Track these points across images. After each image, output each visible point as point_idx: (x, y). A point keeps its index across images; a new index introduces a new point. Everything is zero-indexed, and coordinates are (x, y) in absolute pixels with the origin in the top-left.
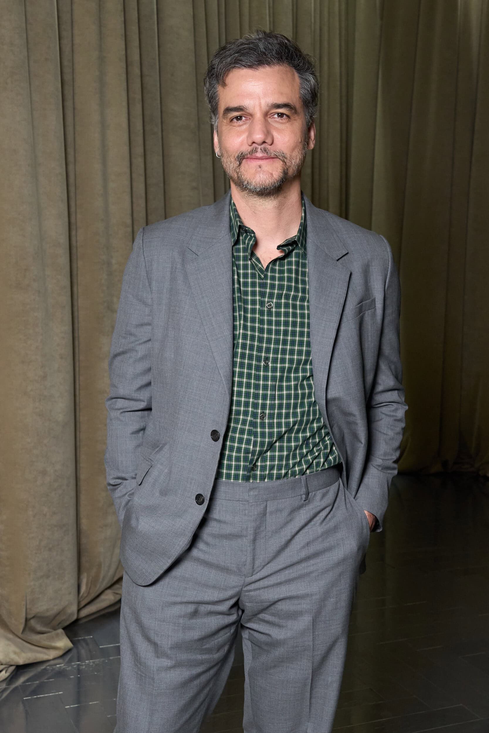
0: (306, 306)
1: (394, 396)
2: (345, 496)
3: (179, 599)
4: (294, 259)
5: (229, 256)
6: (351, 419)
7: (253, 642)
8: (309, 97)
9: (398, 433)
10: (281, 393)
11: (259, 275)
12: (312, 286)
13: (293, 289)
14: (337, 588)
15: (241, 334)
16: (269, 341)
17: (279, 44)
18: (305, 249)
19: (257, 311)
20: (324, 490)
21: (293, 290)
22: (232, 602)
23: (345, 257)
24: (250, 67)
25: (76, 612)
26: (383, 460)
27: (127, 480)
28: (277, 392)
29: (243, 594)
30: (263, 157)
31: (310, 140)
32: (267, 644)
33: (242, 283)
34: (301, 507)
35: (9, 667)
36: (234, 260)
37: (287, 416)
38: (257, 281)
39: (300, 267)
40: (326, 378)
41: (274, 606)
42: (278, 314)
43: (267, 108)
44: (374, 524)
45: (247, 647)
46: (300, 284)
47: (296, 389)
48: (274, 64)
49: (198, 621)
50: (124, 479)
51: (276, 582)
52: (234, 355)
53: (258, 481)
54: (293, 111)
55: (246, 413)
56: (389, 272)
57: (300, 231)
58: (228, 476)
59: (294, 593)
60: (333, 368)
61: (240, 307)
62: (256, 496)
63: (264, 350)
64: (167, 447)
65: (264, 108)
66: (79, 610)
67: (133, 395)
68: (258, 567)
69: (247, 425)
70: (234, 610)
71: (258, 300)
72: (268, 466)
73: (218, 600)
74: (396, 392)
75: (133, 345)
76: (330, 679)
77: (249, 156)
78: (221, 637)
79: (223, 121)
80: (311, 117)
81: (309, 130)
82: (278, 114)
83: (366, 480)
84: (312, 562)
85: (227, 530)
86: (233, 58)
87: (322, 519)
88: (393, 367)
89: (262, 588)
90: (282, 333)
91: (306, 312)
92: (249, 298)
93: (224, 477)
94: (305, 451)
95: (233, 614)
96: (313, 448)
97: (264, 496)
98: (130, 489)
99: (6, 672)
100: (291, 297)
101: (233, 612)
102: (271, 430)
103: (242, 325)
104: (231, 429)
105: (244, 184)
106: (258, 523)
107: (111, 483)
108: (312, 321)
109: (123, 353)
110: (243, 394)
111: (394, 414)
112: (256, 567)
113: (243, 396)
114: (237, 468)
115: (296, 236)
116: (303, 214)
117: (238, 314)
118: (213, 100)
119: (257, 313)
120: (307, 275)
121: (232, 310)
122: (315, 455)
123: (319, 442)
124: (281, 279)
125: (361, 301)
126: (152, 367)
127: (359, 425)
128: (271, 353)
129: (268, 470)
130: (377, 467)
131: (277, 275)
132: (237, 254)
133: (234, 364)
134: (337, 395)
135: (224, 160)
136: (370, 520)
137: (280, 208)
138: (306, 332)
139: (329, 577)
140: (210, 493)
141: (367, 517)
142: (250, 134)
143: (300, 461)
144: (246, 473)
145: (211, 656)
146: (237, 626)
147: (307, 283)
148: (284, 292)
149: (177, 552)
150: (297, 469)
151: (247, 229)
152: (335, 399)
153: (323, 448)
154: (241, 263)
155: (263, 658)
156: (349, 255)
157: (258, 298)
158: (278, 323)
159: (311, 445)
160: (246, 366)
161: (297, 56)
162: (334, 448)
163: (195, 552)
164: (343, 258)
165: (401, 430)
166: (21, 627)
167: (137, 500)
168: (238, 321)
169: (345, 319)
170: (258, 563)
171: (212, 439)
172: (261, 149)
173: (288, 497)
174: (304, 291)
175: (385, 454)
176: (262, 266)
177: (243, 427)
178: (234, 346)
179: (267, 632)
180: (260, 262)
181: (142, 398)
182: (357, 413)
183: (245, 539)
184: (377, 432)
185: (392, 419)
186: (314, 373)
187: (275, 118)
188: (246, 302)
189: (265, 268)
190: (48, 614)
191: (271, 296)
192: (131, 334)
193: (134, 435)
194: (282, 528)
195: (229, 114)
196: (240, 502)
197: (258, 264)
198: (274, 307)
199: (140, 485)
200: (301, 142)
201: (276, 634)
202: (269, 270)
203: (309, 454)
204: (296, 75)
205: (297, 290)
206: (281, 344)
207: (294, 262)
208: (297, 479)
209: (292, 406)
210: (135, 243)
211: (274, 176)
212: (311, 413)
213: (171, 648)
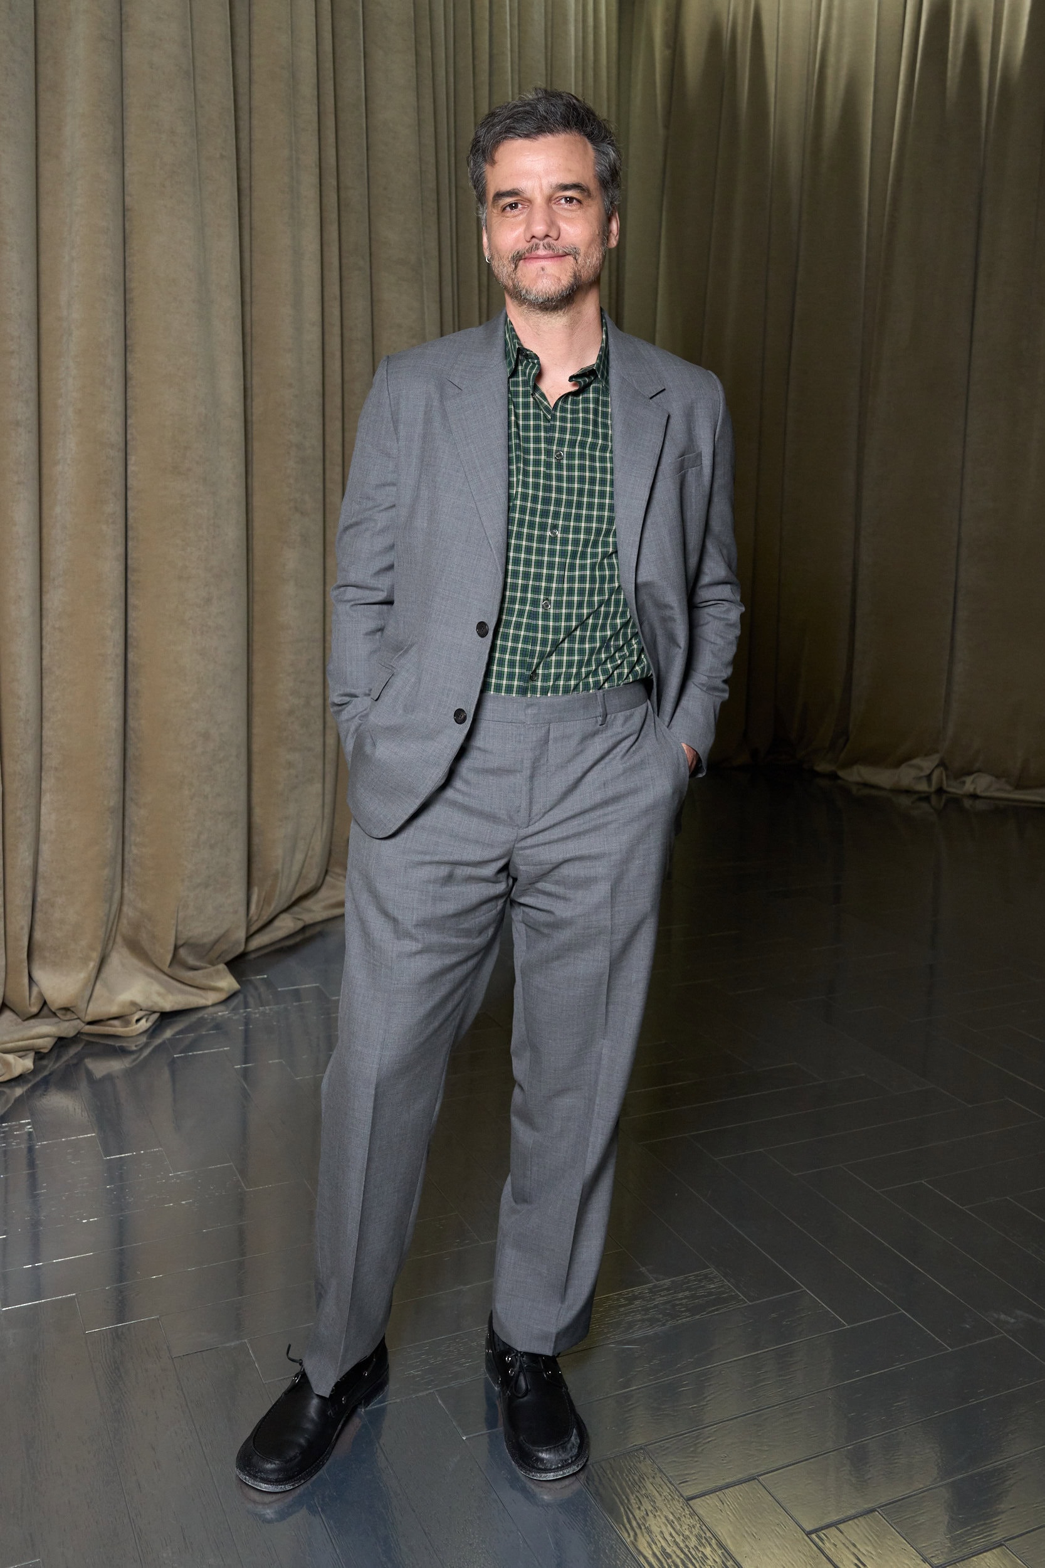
0: (608, 458)
1: (725, 591)
2: (654, 723)
3: (428, 858)
4: (591, 395)
5: (505, 390)
6: (668, 613)
7: (528, 924)
8: (607, 175)
9: (730, 643)
10: (572, 574)
11: (545, 416)
12: (617, 431)
13: (591, 434)
14: (645, 846)
15: (519, 493)
16: (558, 502)
17: (564, 105)
18: (607, 382)
19: (542, 463)
20: (628, 713)
21: (590, 436)
22: (501, 863)
23: (661, 395)
24: (527, 136)
25: (243, 940)
26: (708, 677)
27: (357, 697)
28: (566, 572)
29: (516, 852)
30: (547, 255)
31: (611, 234)
32: (548, 925)
33: (521, 426)
34: (594, 734)
35: (150, 1015)
36: (510, 396)
37: (580, 605)
38: (542, 423)
39: (600, 406)
40: (636, 554)
41: (557, 870)
42: (570, 468)
43: (551, 190)
44: (695, 763)
45: (519, 933)
46: (600, 427)
47: (593, 568)
48: (558, 132)
49: (453, 889)
50: (355, 696)
51: (561, 836)
52: (510, 521)
53: (538, 696)
54: (586, 194)
55: (523, 601)
56: (720, 417)
57: (599, 357)
58: (498, 688)
59: (585, 852)
60: (645, 541)
61: (518, 457)
62: (534, 714)
63: (551, 514)
64: (414, 649)
65: (547, 191)
66: (249, 938)
67: (368, 581)
68: (537, 815)
69: (525, 617)
70: (504, 875)
71: (543, 449)
72: (552, 675)
73: (481, 860)
74: (729, 586)
75: (370, 512)
76: (634, 977)
77: (527, 255)
78: (484, 914)
79: (493, 212)
80: (612, 203)
81: (609, 220)
82: (566, 198)
83: (684, 702)
84: (610, 809)
85: (494, 762)
86: (503, 127)
87: (624, 751)
88: (725, 552)
89: (542, 844)
90: (576, 492)
91: (609, 465)
92: (532, 446)
93: (492, 689)
94: (603, 656)
95: (500, 882)
96: (615, 653)
97: (546, 716)
98: (361, 710)
99: (147, 1021)
100: (588, 446)
101: (501, 879)
102: (557, 624)
103: (521, 481)
104: (503, 623)
105: (522, 294)
106: (537, 753)
107: (336, 702)
108: (618, 475)
109: (357, 524)
110: (521, 575)
111: (725, 616)
112: (533, 814)
113: (520, 578)
114: (511, 676)
115: (594, 365)
116: (604, 337)
117: (515, 468)
118: (479, 184)
119: (542, 466)
120: (609, 416)
121: (507, 461)
122: (617, 663)
123: (623, 646)
124: (575, 420)
125: (682, 455)
126: (395, 543)
127: (678, 621)
128: (561, 519)
129: (552, 680)
130: (701, 686)
131: (569, 416)
132: (515, 389)
133: (509, 534)
134: (649, 579)
135: (495, 263)
136: (689, 756)
137: (572, 327)
138: (608, 492)
139: (635, 828)
140: (474, 706)
141: (686, 751)
142: (529, 224)
143: (596, 670)
144: (522, 683)
145: (470, 941)
146: (505, 902)
147: (610, 427)
148: (579, 438)
149: (428, 788)
150: (591, 680)
151: (528, 353)
152: (647, 584)
153: (628, 654)
154: (521, 400)
155: (543, 946)
156: (666, 391)
157: (543, 445)
158: (570, 479)
159: (612, 649)
160: (525, 537)
161: (589, 119)
162: (643, 656)
163: (449, 793)
164: (658, 396)
165: (734, 638)
166: (169, 957)
167: (372, 718)
168: (515, 476)
169: (660, 476)
170: (537, 808)
171: (479, 634)
172: (544, 245)
173: (579, 718)
174: (605, 437)
175: (712, 670)
176: (549, 404)
177: (519, 620)
178: (510, 509)
179: (548, 908)
180: (545, 399)
181: (380, 586)
182: (676, 605)
183: (518, 775)
184: (701, 640)
185: (723, 623)
186: (620, 548)
187: (561, 204)
188: (526, 451)
189: (552, 405)
190: (206, 940)
191: (561, 442)
192: (368, 498)
193: (368, 637)
194: (569, 761)
195: (500, 201)
196: (514, 724)
197: (543, 401)
198: (565, 458)
199: (377, 700)
200: (598, 235)
201: (562, 910)
202: (559, 409)
203: (608, 661)
204: (590, 146)
205: (595, 435)
206: (574, 507)
207: (591, 399)
208: (591, 694)
209: (587, 592)
210: (376, 375)
211: (563, 282)
212: (613, 603)
213: (416, 926)
